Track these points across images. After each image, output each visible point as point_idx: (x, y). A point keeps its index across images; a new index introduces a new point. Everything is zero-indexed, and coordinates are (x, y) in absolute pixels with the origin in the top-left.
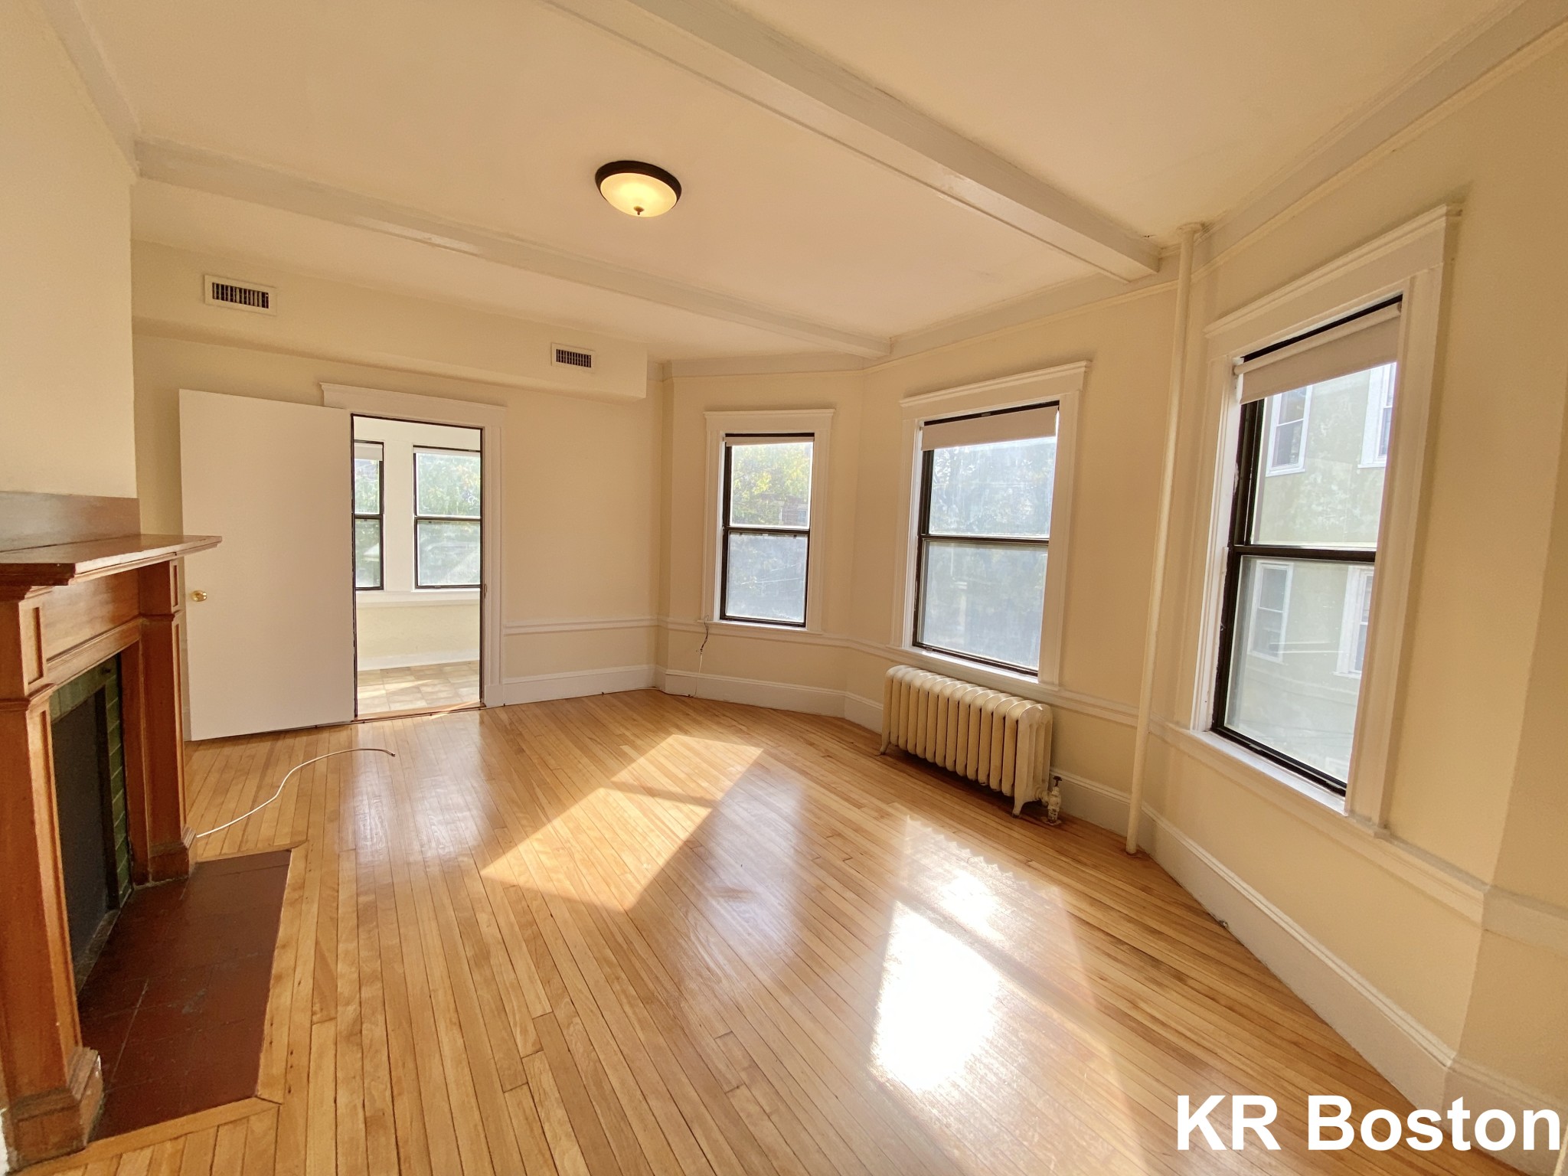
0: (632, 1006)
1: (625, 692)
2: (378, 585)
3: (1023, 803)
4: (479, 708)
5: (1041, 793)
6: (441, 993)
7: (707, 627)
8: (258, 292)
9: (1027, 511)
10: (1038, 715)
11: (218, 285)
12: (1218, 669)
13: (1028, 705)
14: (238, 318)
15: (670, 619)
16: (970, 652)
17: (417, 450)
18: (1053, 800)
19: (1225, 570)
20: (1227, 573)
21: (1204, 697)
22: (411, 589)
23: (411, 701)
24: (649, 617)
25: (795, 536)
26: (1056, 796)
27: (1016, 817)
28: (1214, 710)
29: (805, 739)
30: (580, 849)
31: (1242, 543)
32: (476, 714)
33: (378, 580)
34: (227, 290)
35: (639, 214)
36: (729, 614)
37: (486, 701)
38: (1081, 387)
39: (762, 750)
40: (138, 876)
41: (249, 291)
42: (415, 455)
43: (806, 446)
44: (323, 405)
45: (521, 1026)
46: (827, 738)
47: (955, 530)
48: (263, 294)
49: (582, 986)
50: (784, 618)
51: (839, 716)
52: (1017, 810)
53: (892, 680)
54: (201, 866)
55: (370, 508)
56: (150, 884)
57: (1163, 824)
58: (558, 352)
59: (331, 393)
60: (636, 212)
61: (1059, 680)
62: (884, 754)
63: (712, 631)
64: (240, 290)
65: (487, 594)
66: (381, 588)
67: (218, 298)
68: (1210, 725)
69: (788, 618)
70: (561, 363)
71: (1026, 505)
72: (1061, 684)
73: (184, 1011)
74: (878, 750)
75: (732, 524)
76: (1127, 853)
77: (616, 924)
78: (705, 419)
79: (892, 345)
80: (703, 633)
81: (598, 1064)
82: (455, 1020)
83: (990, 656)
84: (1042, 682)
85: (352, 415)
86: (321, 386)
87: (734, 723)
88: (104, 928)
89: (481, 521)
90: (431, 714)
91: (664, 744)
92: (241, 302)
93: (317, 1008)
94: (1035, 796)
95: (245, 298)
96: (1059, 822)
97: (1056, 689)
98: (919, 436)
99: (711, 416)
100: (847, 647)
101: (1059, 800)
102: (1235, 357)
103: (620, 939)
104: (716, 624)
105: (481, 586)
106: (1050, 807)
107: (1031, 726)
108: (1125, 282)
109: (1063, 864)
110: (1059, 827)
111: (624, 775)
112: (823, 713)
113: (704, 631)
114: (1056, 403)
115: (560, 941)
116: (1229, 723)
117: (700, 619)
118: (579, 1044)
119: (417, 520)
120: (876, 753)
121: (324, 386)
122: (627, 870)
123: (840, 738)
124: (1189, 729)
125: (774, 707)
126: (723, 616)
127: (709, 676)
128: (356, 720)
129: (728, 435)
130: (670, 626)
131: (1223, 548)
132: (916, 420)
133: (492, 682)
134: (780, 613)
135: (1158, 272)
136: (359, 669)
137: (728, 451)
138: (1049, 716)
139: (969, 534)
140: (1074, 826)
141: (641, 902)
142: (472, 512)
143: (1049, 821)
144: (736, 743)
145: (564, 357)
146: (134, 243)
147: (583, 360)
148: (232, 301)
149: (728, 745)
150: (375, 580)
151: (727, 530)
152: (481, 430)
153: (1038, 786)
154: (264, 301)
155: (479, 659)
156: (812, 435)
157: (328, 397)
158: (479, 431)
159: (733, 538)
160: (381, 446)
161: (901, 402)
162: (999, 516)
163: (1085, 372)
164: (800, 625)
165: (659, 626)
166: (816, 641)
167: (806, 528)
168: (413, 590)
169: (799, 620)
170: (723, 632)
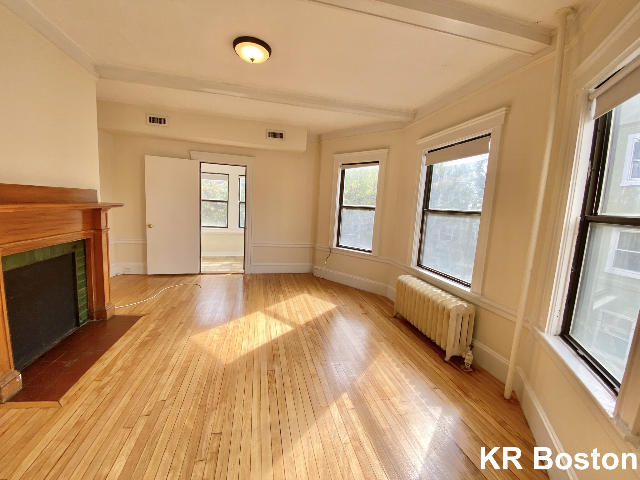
0: (195, 407)
1: (298, 274)
2: (227, 226)
3: (451, 356)
4: (243, 274)
5: (462, 352)
6: (139, 381)
7: (331, 249)
8: (163, 119)
9: (475, 196)
10: (463, 309)
11: (151, 117)
12: (568, 297)
13: (460, 303)
14: (157, 128)
15: (318, 245)
16: (443, 271)
17: (240, 177)
18: (467, 358)
19: (577, 232)
20: (579, 234)
21: (556, 313)
22: (237, 228)
23: (225, 269)
24: (310, 244)
25: (370, 210)
26: (469, 356)
27: (445, 362)
28: (563, 322)
29: (360, 304)
30: (231, 335)
31: (591, 214)
32: (241, 276)
33: (227, 225)
34: (154, 119)
35: (252, 61)
36: (340, 244)
37: (245, 271)
38: (503, 123)
39: (337, 306)
40: (90, 317)
41: (160, 119)
42: (239, 179)
43: (376, 167)
45: (151, 403)
46: (371, 305)
47: (440, 207)
48: (165, 119)
49: (184, 393)
50: (363, 248)
51: (384, 296)
52: (447, 358)
53: (399, 281)
54: (114, 317)
55: (224, 198)
56: (95, 320)
57: (528, 387)
58: (269, 133)
59: (193, 154)
60: (251, 61)
61: (481, 292)
62: (395, 317)
63: (333, 251)
64: (158, 118)
65: (246, 230)
66: (227, 227)
67: (151, 122)
68: (559, 332)
69: (365, 248)
70: (270, 138)
71: (475, 193)
72: (482, 294)
73: (65, 366)
74: (393, 314)
75: (344, 205)
76: (504, 398)
77: (218, 369)
78: (333, 158)
79: (414, 114)
80: (328, 252)
81: (162, 429)
82: (133, 393)
83: (451, 274)
84: (472, 291)
85: (201, 162)
86: (189, 152)
87: (333, 292)
88: (71, 332)
89: (245, 203)
90: (225, 274)
91: (297, 297)
92: (158, 123)
93: (100, 375)
94: (459, 353)
95: (159, 121)
96: (471, 370)
97: (478, 296)
98: (424, 159)
99: (336, 156)
100: (390, 264)
101: (471, 358)
102: (589, 88)
103: (214, 377)
104: (335, 248)
105: (245, 228)
106: (465, 361)
107: (458, 315)
108: (531, 55)
109: (456, 395)
110: (469, 373)
111: (272, 308)
112: (377, 293)
114: (490, 134)
115: (193, 372)
116: (572, 333)
117: (328, 246)
118: (163, 417)
119: (240, 203)
120: (391, 316)
121: (191, 152)
122: (240, 348)
123: (377, 306)
124: (544, 332)
125: (357, 288)
126: (338, 245)
127: (331, 271)
128: (200, 273)
129: (343, 165)
130: (317, 248)
131: (577, 218)
132: (423, 150)
133: (247, 264)
134: (361, 245)
135: (550, 45)
136: (202, 256)
137: (343, 172)
138: (472, 310)
139: (447, 209)
140: (479, 375)
141: (234, 363)
143: (465, 368)
144: (327, 301)
145: (272, 135)
146: (98, 101)
147: (280, 136)
148: (155, 123)
149: (323, 302)
150: (226, 224)
151: (341, 207)
152: (246, 167)
153: (461, 348)
154: (164, 121)
156: (378, 162)
157: (192, 156)
158: (245, 167)
159: (344, 210)
161: (417, 142)
162: (461, 199)
163: (506, 114)
164: (370, 252)
165: (314, 248)
166: (376, 259)
167: (374, 206)
168: (238, 229)
169: (370, 249)
170: (337, 252)
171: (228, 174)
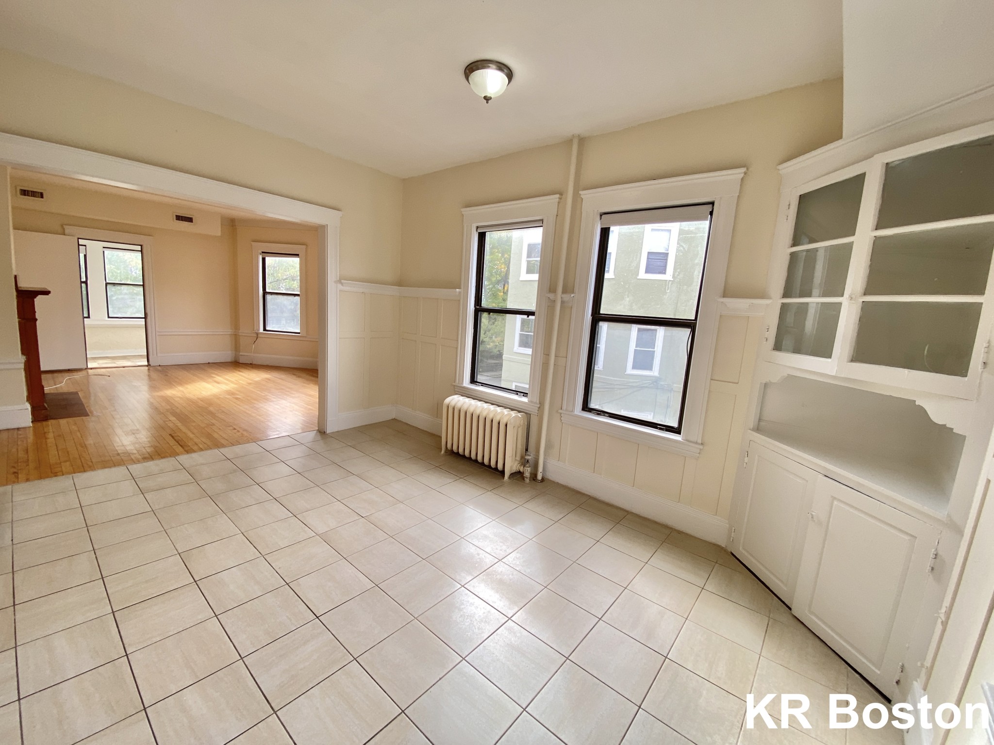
1: (221, 362)
2: (88, 316)
4: (147, 366)
7: (257, 334)
8: (39, 192)
11: (22, 190)
15: (240, 331)
17: (105, 249)
22: (105, 318)
24: (231, 330)
25: (293, 296)
32: (147, 368)
33: (87, 313)
34: (25, 191)
36: (267, 329)
37: (150, 363)
41: (36, 192)
42: (104, 252)
43: (296, 260)
44: (64, 235)
48: (41, 193)
50: (291, 330)
58: (177, 216)
59: (68, 229)
63: (260, 336)
64: (32, 192)
67: (22, 195)
69: (293, 330)
70: (178, 221)
75: (268, 290)
78: (251, 245)
80: (254, 337)
85: (78, 239)
86: (63, 226)
89: (143, 285)
99: (254, 244)
104: (261, 333)
105: (145, 318)
113: (255, 335)
117: (253, 331)
119: (107, 284)
121: (65, 227)
126: (265, 329)
127: (258, 355)
128: (87, 368)
129: (263, 252)
130: (240, 334)
133: (153, 355)
134: (289, 328)
137: (264, 260)
142: (139, 282)
145: (179, 218)
147: (190, 220)
148: (29, 196)
150: (85, 313)
151: (265, 293)
152: (141, 246)
154: (41, 196)
155: (146, 354)
156: (298, 255)
157: (67, 231)
159: (269, 296)
160: (84, 247)
164: (299, 333)
165: (236, 335)
166: (304, 339)
167: (299, 293)
168: (107, 319)
169: (298, 331)
170: (263, 336)
171: (85, 246)
